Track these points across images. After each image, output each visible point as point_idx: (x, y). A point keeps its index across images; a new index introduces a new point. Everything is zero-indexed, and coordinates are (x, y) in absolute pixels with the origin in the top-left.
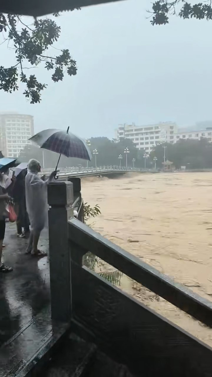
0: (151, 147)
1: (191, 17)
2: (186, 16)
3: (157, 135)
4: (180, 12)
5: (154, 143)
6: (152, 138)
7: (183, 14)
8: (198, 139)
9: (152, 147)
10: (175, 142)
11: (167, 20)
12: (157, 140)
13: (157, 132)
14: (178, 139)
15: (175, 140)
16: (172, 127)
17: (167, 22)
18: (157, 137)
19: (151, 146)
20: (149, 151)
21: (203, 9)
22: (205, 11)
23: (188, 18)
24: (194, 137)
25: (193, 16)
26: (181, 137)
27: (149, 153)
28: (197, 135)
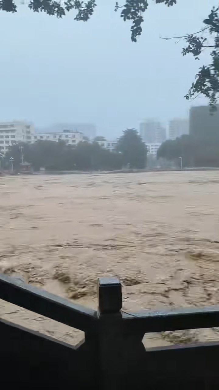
0: (6, 147)
1: (41, 11)
2: (35, 9)
3: (13, 134)
4: (30, 3)
5: (10, 142)
6: (7, 137)
7: (33, 6)
8: (56, 141)
9: (8, 147)
10: (32, 143)
11: (16, 9)
12: (13, 139)
13: (13, 131)
14: (36, 140)
15: (33, 141)
16: (28, 127)
17: (16, 11)
18: (13, 137)
19: (7, 145)
20: (5, 150)
21: (53, 5)
22: (55, 8)
23: (38, 11)
24: (51, 139)
25: (43, 10)
26: (39, 138)
27: (5, 153)
28: (55, 137)
